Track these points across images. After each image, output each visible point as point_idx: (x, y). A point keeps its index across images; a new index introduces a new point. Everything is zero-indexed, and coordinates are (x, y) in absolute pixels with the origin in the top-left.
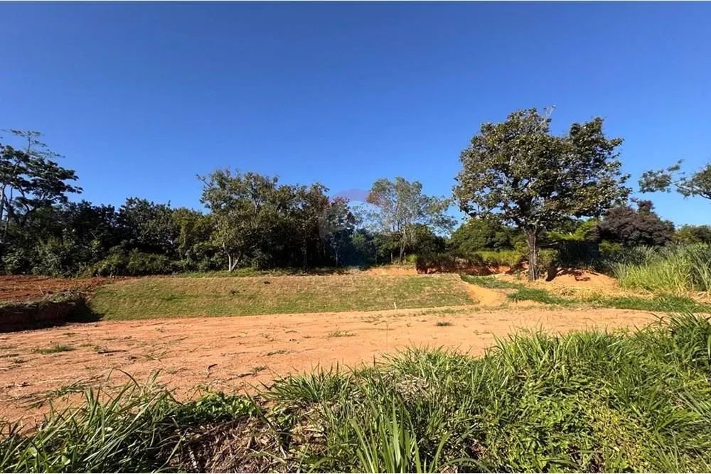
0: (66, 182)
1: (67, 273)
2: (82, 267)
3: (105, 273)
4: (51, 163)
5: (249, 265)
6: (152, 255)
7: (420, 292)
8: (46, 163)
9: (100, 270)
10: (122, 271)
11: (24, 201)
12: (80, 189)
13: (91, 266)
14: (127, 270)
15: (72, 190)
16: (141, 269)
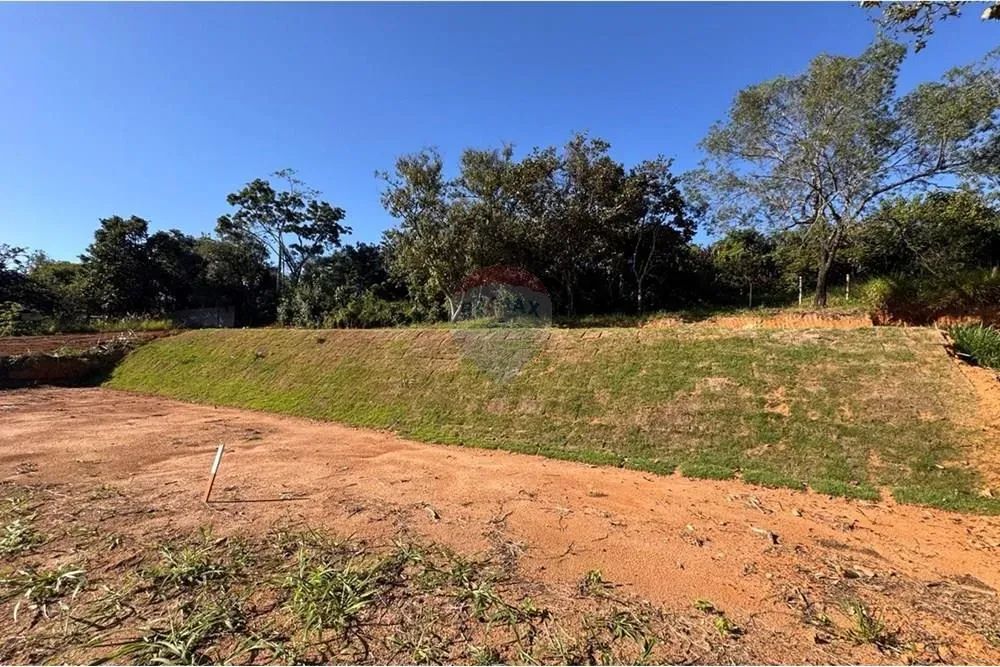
0: (340, 222)
1: (317, 324)
2: (326, 318)
3: (342, 325)
4: (323, 203)
6: (382, 302)
7: (666, 396)
8: (319, 204)
9: (338, 321)
10: (354, 321)
11: (300, 248)
12: (350, 228)
13: (332, 315)
14: (359, 321)
15: (344, 232)
16: (371, 320)
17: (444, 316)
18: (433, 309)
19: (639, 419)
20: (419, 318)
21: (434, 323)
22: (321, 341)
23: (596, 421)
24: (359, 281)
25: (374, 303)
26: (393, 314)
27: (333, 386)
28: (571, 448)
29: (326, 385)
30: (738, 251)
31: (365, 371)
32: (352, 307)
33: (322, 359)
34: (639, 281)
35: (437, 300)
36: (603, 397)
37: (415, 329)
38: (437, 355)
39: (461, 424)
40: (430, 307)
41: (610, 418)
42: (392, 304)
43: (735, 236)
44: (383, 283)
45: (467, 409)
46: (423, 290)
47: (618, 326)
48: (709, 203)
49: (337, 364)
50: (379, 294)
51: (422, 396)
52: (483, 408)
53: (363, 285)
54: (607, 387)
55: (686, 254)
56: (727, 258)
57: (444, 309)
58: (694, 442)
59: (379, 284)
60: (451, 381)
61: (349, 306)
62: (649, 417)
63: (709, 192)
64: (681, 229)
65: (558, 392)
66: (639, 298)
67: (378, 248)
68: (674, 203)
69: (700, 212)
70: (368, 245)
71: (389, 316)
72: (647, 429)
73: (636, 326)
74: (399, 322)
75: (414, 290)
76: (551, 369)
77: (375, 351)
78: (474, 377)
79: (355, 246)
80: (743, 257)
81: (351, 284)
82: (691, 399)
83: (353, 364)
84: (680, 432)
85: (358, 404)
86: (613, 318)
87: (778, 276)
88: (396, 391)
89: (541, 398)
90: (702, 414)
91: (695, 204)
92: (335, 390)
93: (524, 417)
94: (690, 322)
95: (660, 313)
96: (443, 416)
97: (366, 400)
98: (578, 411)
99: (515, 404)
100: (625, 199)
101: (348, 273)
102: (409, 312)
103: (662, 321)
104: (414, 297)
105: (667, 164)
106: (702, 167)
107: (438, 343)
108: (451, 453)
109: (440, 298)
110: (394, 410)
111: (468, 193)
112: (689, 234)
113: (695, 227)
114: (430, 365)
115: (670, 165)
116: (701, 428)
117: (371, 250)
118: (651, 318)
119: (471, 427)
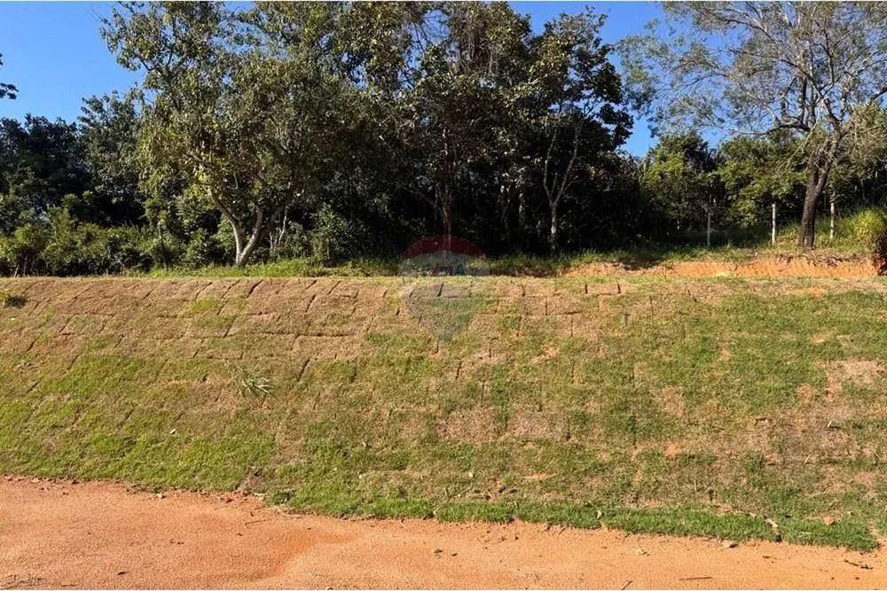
5: (308, 250)
6: (91, 227)
7: (784, 396)
12: (11, 87)
14: (41, 263)
16: (67, 261)
17: (218, 256)
18: (196, 242)
19: (755, 441)
20: (168, 258)
21: (198, 266)
22: (17, 302)
23: (672, 450)
24: (36, 187)
25: (74, 228)
26: (114, 250)
27: (69, 401)
28: (653, 505)
29: (51, 398)
30: (676, 163)
31: (143, 362)
32: (27, 235)
33: (28, 341)
34: (554, 205)
35: (204, 227)
36: (671, 403)
37: (160, 278)
38: (305, 328)
39: (402, 467)
40: (188, 240)
41: (697, 442)
42: (112, 232)
43: (671, 145)
44: (86, 193)
45: (403, 435)
46: (174, 210)
47: (527, 274)
48: (657, 87)
49: (71, 351)
50: (81, 213)
51: (294, 412)
52: (440, 432)
53: (45, 194)
54: (674, 383)
55: (614, 166)
56: (661, 175)
57: (216, 242)
58: (866, 478)
59: (79, 195)
60: (352, 380)
61: (19, 233)
62: (770, 436)
63: (657, 71)
64: (612, 127)
65: (583, 395)
66: (553, 230)
67: (73, 128)
68: (608, 85)
69: (642, 100)
70: (53, 121)
71: (106, 254)
72: (776, 458)
73: (554, 274)
74: (128, 265)
75: (156, 209)
76: (552, 352)
77: (156, 322)
78: (401, 371)
79: (22, 122)
80: (684, 174)
81: (17, 193)
82: (829, 399)
83: (110, 350)
84: (835, 462)
85: (143, 438)
86: (518, 262)
87: (728, 204)
88: (230, 404)
89: (552, 407)
90: (860, 427)
91: (638, 88)
92: (78, 409)
93: (530, 446)
94: (635, 268)
95: (588, 256)
96: (354, 452)
97: (160, 427)
98: (634, 430)
99: (504, 420)
100: (546, 69)
101: (12, 171)
102: (148, 247)
103: (592, 266)
104: (155, 221)
105: (595, 21)
106: (649, 33)
107: (303, 305)
108: (442, 542)
109: (209, 222)
110: (236, 446)
111: (264, 38)
112: (622, 135)
113: (630, 125)
114: (297, 347)
115: (601, 24)
116: (867, 452)
117: (57, 130)
118: (575, 262)
119: (426, 472)
